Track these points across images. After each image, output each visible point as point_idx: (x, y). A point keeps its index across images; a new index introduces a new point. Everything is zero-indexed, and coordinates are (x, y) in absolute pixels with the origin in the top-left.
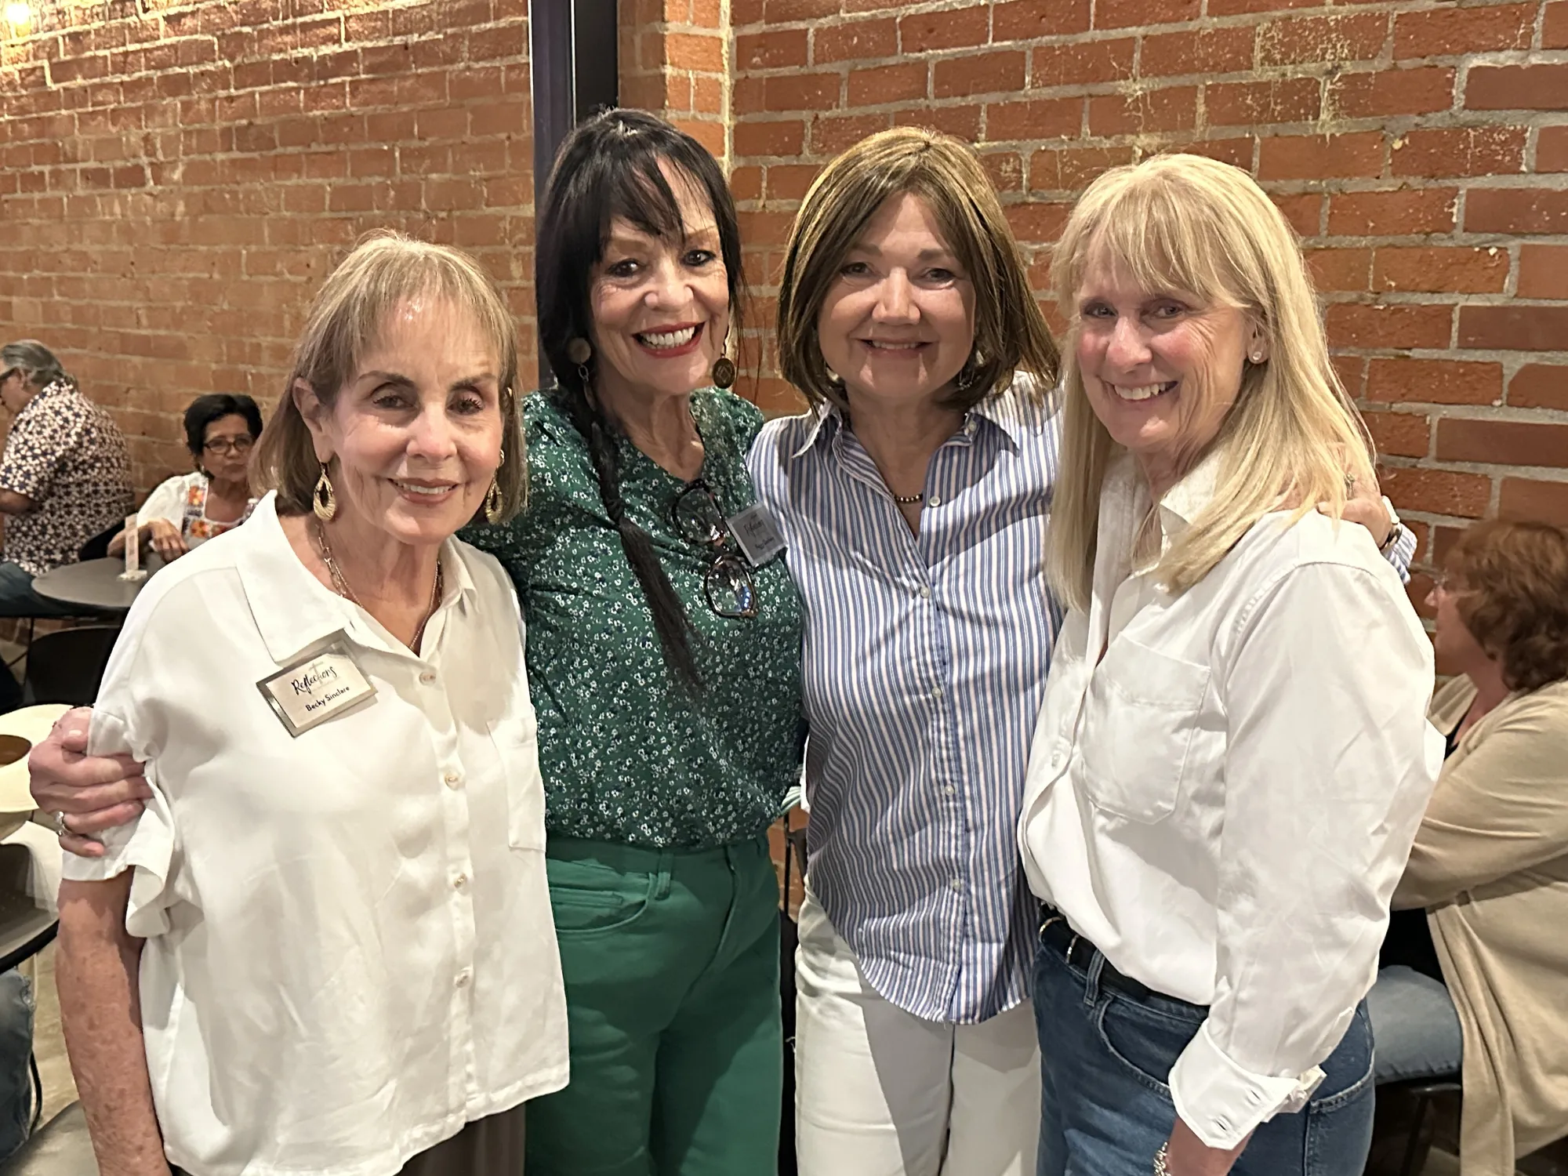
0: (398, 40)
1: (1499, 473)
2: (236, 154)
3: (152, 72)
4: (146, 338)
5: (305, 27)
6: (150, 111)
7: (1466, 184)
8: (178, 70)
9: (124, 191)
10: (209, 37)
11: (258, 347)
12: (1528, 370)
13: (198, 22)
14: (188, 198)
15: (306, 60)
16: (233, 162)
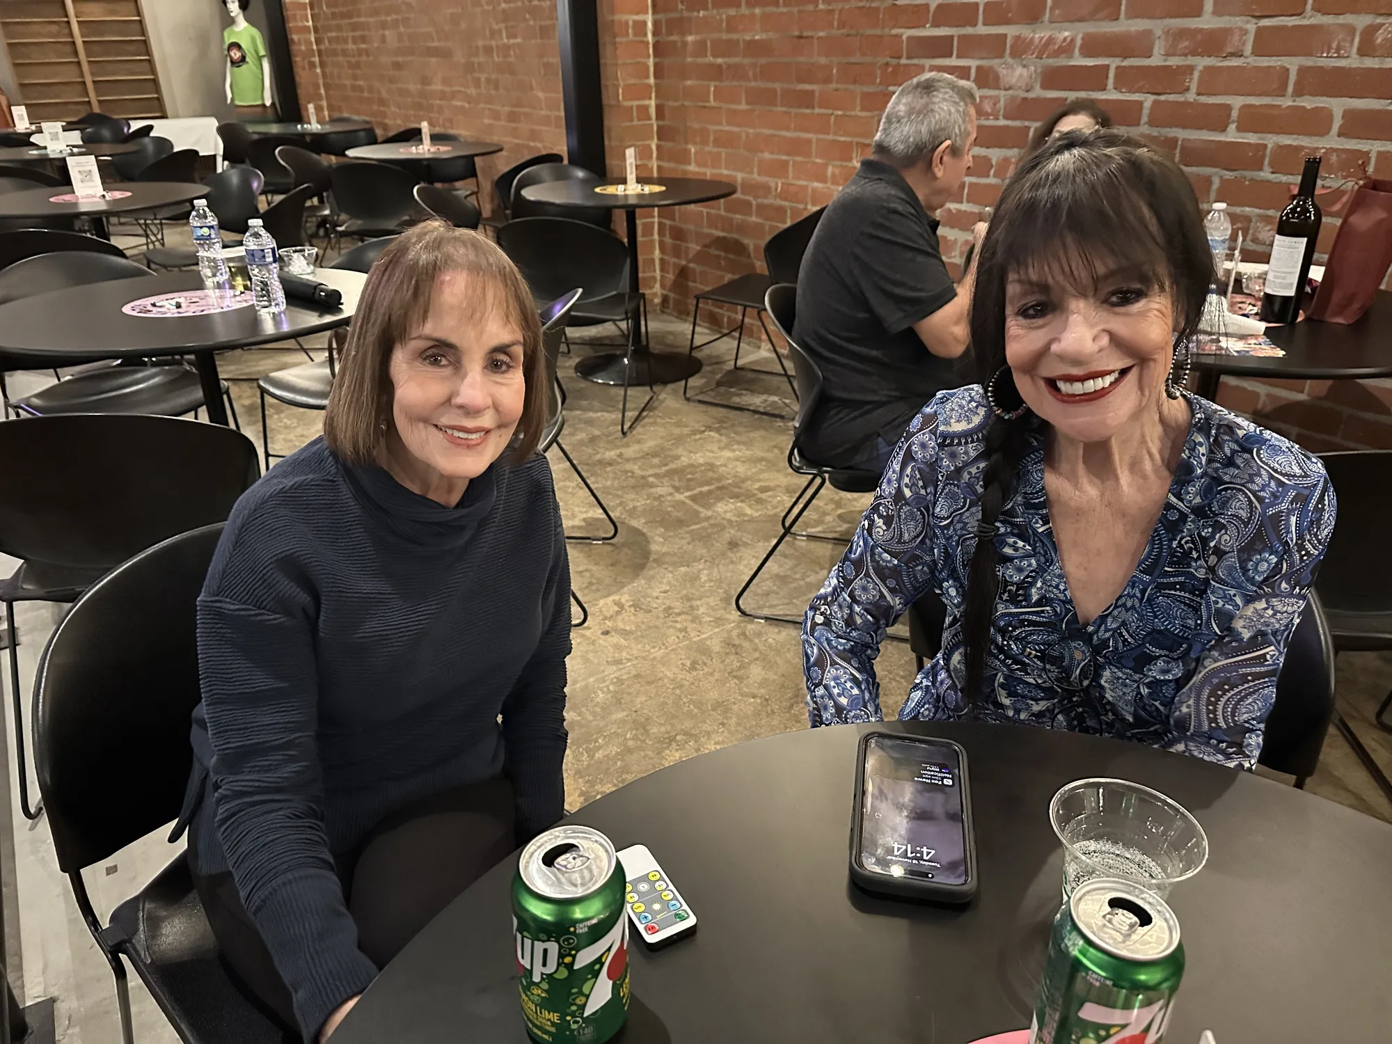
4: (436, 48)
11: (477, 47)
12: (938, 7)
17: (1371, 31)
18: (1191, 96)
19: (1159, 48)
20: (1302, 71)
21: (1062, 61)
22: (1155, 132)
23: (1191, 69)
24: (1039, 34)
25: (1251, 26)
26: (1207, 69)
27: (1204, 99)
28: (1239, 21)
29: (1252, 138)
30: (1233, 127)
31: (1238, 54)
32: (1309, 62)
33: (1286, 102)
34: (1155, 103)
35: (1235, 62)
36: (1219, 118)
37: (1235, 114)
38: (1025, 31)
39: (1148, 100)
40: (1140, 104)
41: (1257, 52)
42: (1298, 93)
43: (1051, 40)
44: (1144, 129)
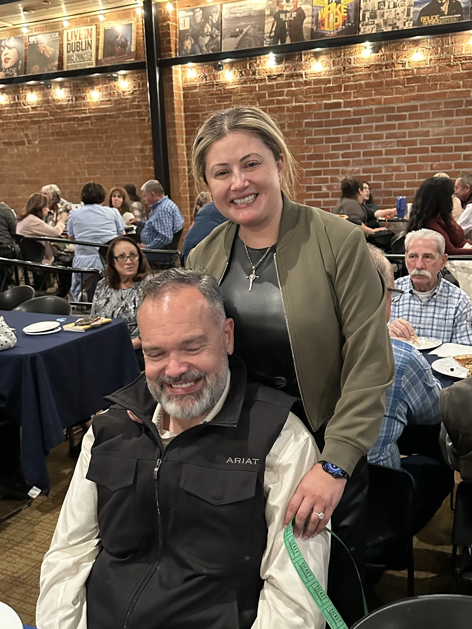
0: (103, 114)
1: (313, 177)
2: (56, 137)
3: (27, 120)
5: (76, 111)
6: (27, 129)
7: (306, 138)
8: (36, 119)
9: (18, 147)
10: (46, 112)
12: (316, 163)
13: (43, 108)
14: (40, 148)
15: (78, 118)
16: (55, 139)
17: (432, 165)
18: (394, 181)
19: (383, 171)
20: (419, 174)
21: (357, 175)
22: (386, 190)
23: (393, 175)
24: (349, 169)
25: (406, 165)
26: (397, 175)
27: (397, 181)
28: (403, 164)
29: (410, 189)
30: (405, 187)
31: (404, 171)
32: (420, 172)
33: (417, 180)
34: (385, 183)
35: (403, 173)
36: (402, 185)
37: (405, 184)
38: (345, 168)
39: (383, 183)
40: (381, 184)
41: (408, 170)
42: (419, 178)
43: (353, 170)
44: (383, 189)
